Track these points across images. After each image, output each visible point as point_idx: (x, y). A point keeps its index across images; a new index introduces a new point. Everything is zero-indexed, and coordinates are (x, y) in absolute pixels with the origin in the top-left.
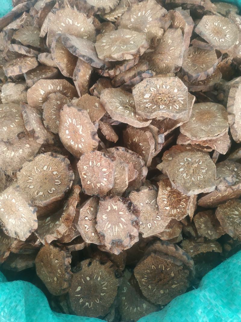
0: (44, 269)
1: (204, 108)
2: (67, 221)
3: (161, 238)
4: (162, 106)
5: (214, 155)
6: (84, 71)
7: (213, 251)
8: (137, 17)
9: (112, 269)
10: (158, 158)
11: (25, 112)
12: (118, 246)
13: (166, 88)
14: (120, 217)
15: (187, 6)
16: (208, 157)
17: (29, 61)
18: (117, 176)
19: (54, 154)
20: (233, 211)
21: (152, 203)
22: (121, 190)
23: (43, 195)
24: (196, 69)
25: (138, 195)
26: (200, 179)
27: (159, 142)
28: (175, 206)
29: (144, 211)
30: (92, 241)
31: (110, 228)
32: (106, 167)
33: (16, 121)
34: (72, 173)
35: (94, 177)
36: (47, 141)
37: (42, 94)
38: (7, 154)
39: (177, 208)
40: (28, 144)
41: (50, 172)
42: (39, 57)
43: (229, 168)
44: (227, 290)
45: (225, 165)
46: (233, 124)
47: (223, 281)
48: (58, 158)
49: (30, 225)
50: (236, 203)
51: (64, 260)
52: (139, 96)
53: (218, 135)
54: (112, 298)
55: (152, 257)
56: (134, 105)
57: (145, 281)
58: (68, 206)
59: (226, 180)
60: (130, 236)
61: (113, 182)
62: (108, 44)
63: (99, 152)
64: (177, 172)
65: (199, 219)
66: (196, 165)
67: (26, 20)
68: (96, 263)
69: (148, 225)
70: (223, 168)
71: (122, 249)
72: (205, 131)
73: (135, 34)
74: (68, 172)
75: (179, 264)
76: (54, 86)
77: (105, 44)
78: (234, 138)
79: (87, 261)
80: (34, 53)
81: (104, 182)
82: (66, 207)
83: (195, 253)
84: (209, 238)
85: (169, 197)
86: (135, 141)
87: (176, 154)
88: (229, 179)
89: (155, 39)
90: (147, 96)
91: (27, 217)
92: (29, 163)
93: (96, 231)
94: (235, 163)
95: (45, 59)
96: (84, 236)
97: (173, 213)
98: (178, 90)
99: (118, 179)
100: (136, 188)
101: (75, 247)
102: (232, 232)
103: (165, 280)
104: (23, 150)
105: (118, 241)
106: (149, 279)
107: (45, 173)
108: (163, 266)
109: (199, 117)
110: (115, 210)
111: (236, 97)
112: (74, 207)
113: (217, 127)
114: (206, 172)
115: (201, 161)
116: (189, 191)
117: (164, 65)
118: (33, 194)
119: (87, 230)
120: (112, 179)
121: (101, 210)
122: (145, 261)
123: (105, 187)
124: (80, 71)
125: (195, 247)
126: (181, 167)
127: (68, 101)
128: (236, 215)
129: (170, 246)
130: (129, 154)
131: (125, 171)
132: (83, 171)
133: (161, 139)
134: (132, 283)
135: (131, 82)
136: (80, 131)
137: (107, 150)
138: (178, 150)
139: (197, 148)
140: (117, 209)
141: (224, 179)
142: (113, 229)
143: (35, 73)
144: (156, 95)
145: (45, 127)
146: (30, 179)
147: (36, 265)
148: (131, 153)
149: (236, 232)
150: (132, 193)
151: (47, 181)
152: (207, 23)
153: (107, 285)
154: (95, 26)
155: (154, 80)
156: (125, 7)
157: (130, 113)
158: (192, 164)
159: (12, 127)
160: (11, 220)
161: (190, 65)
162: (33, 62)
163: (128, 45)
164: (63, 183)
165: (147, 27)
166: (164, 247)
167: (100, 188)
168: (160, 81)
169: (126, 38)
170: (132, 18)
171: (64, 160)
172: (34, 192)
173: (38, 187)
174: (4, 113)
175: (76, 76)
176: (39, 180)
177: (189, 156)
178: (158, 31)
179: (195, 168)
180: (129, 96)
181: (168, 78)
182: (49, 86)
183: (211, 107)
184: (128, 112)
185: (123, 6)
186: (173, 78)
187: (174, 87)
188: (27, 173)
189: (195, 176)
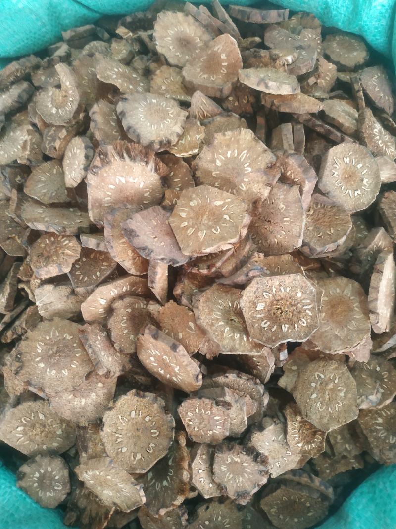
0: (152, 523)
1: (334, 291)
2: (183, 493)
4: (285, 327)
5: (351, 361)
6: (162, 269)
7: (353, 468)
8: (225, 158)
11: (90, 346)
12: (245, 497)
13: (285, 290)
14: (244, 467)
15: (298, 117)
16: (345, 368)
17: (68, 249)
18: (232, 416)
19: (140, 392)
21: (279, 439)
22: (238, 431)
23: (143, 459)
24: (320, 237)
25: (262, 435)
26: (338, 409)
27: (281, 360)
28: (308, 440)
30: (212, 494)
31: (233, 479)
32: (220, 416)
33: (77, 355)
34: (171, 417)
35: (203, 424)
37: (103, 303)
38: (76, 403)
39: (311, 443)
40: (99, 382)
41: (141, 419)
43: (370, 366)
46: (377, 323)
48: (146, 398)
49: (136, 500)
51: (180, 519)
52: (250, 308)
53: (357, 345)
55: (282, 490)
56: (240, 308)
57: (274, 511)
58: (174, 461)
59: (369, 399)
60: (259, 485)
61: (229, 429)
62: (191, 223)
63: (207, 400)
64: (308, 400)
66: (331, 385)
68: (214, 504)
69: (277, 463)
70: (362, 369)
72: (340, 339)
73: (228, 197)
74: (165, 417)
75: (316, 496)
76: (119, 288)
77: (186, 224)
78: (376, 332)
81: (218, 430)
82: (172, 461)
83: (333, 473)
85: (300, 430)
88: (373, 397)
89: (259, 203)
90: (260, 307)
91: (130, 492)
92: (109, 412)
93: (213, 481)
94: (376, 359)
97: (307, 449)
98: (303, 293)
99: (234, 420)
102: (378, 455)
103: (299, 509)
104: (95, 392)
105: (245, 492)
106: (280, 510)
107: (134, 422)
108: (297, 498)
109: (330, 312)
110: (236, 462)
111: (379, 288)
113: (355, 331)
114: (345, 396)
115: (337, 377)
117: (275, 240)
119: (204, 483)
121: (217, 462)
122: (274, 494)
123: (219, 434)
124: (156, 274)
125: (332, 465)
126: (312, 390)
127: (141, 304)
128: (379, 425)
130: (242, 380)
131: (243, 410)
132: (187, 418)
134: (257, 508)
136: (176, 370)
138: (303, 353)
141: (367, 397)
142: (236, 479)
144: (272, 303)
145: (117, 351)
146: (118, 438)
148: (245, 379)
150: (255, 435)
151: (139, 433)
152: (335, 165)
153: (230, 521)
154: (159, 174)
155: (266, 280)
156: (200, 125)
157: (241, 338)
158: (327, 384)
159: (74, 367)
160: (106, 492)
161: (311, 228)
162: (73, 248)
163: (223, 224)
164: (162, 434)
165: (244, 182)
166: (297, 479)
167: (213, 436)
168: (276, 281)
169: (215, 206)
170: (218, 159)
171: (155, 400)
172: (129, 457)
173: (132, 446)
174: (54, 344)
175: (153, 282)
176: (129, 435)
177: (320, 369)
178: (262, 190)
179: (331, 389)
180: (230, 292)
181: (287, 275)
182: (111, 292)
183: (344, 288)
184: (238, 335)
185: (196, 123)
186: (294, 275)
187: (296, 289)
188: (111, 428)
189: (332, 405)
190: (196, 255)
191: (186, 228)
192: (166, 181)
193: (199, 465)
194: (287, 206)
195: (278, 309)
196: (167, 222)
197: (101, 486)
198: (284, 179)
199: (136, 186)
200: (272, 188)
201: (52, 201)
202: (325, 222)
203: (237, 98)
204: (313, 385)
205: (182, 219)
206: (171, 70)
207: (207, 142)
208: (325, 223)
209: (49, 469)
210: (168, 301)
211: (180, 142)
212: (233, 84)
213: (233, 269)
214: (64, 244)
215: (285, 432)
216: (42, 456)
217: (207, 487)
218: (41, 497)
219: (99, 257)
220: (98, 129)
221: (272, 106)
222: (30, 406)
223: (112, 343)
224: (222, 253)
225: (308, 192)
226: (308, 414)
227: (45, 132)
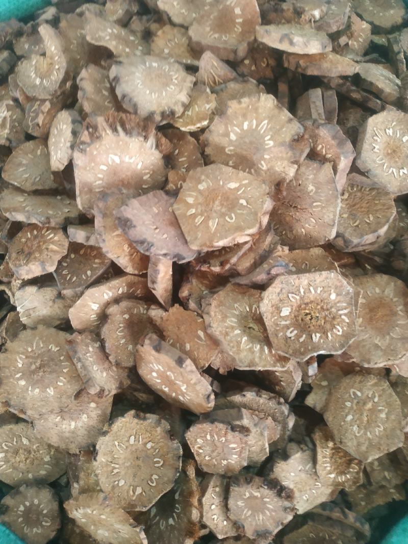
1: (373, 291)
4: (316, 336)
6: (164, 267)
8: (241, 130)
11: (79, 360)
12: (266, 538)
13: (315, 291)
14: (264, 503)
15: (329, 81)
16: (386, 384)
17: (53, 243)
19: (142, 414)
21: (307, 468)
23: (144, 493)
24: (357, 226)
25: (287, 465)
26: (379, 433)
27: (310, 375)
28: (342, 470)
30: (226, 533)
31: (251, 516)
32: (236, 443)
34: (177, 443)
35: (216, 452)
36: (121, 386)
37: (95, 308)
38: (64, 426)
39: (345, 474)
40: (92, 401)
41: (142, 446)
42: (69, 233)
48: (148, 421)
52: (272, 313)
55: (310, 526)
56: (260, 312)
61: (247, 458)
62: (199, 210)
63: (221, 425)
64: (343, 423)
66: (370, 405)
67: (10, 120)
69: (304, 497)
72: (382, 350)
73: (245, 178)
74: (170, 443)
75: (350, 534)
76: (113, 290)
77: (193, 211)
81: (234, 459)
83: (369, 506)
84: (388, 486)
85: (332, 458)
87: (332, 373)
89: (283, 185)
90: (286, 312)
91: (129, 534)
92: (104, 437)
93: (228, 519)
97: (340, 481)
98: (337, 295)
104: (87, 414)
105: (266, 532)
107: (134, 449)
108: (327, 535)
109: (369, 316)
110: (256, 497)
113: (400, 339)
114: (387, 418)
115: (377, 395)
117: (303, 230)
119: (217, 520)
120: (246, 455)
121: (233, 496)
123: (236, 464)
124: (158, 273)
125: (367, 496)
126: (347, 411)
129: (334, 512)
130: (263, 400)
131: (264, 437)
132: (197, 445)
133: (312, 370)
138: (335, 365)
142: (255, 516)
143: (68, 261)
144: (300, 306)
146: (115, 468)
148: (265, 398)
151: (140, 462)
152: (376, 138)
154: (161, 152)
155: (293, 279)
156: (210, 92)
157: (262, 350)
158: (365, 404)
159: (61, 384)
160: (100, 532)
161: (345, 216)
162: (59, 243)
163: (238, 211)
164: (167, 463)
165: (265, 160)
166: (326, 513)
167: (227, 466)
168: (304, 280)
169: (230, 189)
170: (232, 131)
171: (158, 423)
172: (128, 492)
173: (131, 478)
174: (38, 357)
175: (154, 282)
176: (128, 464)
177: (357, 385)
178: (287, 169)
179: (369, 410)
180: (247, 294)
181: (318, 273)
182: (105, 295)
183: (384, 287)
184: (258, 347)
185: (205, 90)
186: (326, 272)
187: (330, 289)
188: (106, 457)
189: (371, 429)
190: (205, 250)
191: (194, 216)
192: (169, 160)
193: (211, 498)
194: (317, 188)
195: (307, 314)
196: (170, 210)
197: (95, 525)
198: (313, 155)
199: (133, 166)
200: (299, 167)
201: (34, 188)
202: (362, 207)
203: (254, 61)
204: (348, 404)
205: (189, 206)
206: (176, 30)
207: (219, 112)
208: (363, 209)
209: (36, 502)
210: (173, 305)
211: (186, 113)
212: (249, 44)
213: (251, 265)
214: (49, 238)
215: (314, 461)
216: (27, 486)
217: (220, 526)
218: (27, 534)
219: (90, 253)
220: (87, 99)
221: (297, 68)
222: (11, 429)
223: (107, 356)
224: (238, 246)
225: (343, 170)
226: (343, 440)
227: (28, 107)
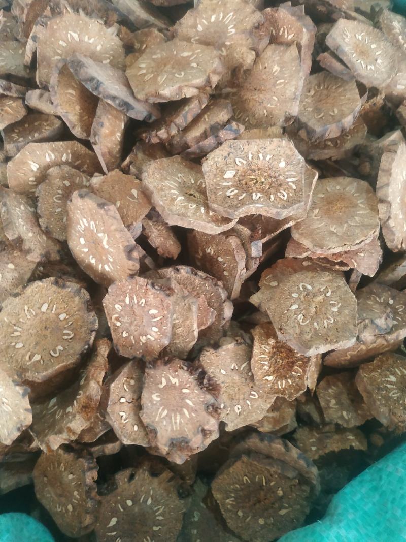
0: (49, 488)
1: (333, 188)
2: (85, 410)
3: (259, 429)
4: (257, 195)
5: (353, 277)
6: (111, 124)
7: (352, 447)
8: (208, 22)
9: (172, 483)
10: (253, 283)
11: (5, 205)
12: (181, 449)
13: (264, 158)
14: (183, 397)
16: (342, 282)
17: (9, 107)
18: (177, 321)
19: (60, 281)
20: (386, 376)
21: (242, 369)
22: (184, 347)
23: (42, 361)
24: (321, 118)
25: (216, 356)
26: (328, 325)
27: (253, 255)
28: (283, 374)
29: (228, 385)
30: (134, 440)
31: (167, 418)
32: (156, 308)
34: (94, 316)
35: (134, 324)
36: (47, 255)
37: (35, 169)
39: (286, 378)
40: (11, 263)
41: (54, 316)
42: (27, 97)
43: (380, 298)
44: (378, 524)
45: (372, 293)
46: (388, 220)
47: (370, 505)
48: (67, 289)
49: (19, 418)
50: (390, 361)
51: (84, 475)
52: (215, 175)
53: (360, 243)
54: (173, 533)
55: (243, 462)
56: (205, 187)
57: (231, 503)
58: (87, 380)
59: (375, 324)
60: (203, 431)
61: (169, 334)
63: (142, 279)
64: (286, 312)
65: (326, 389)
66: (320, 298)
67: (3, 25)
68: (143, 475)
69: (236, 408)
70: (369, 299)
71: (190, 453)
72: (337, 236)
74: (86, 316)
75: (291, 474)
76: (57, 154)
77: (144, 71)
78: (389, 245)
79: (127, 472)
80: (17, 91)
81: (154, 334)
82: (85, 380)
83: (320, 452)
84: (345, 426)
85: (272, 357)
86: (210, 253)
87: (283, 274)
88: (381, 322)
90: (229, 174)
91: (12, 403)
92: (14, 298)
93: (140, 423)
94: (389, 290)
95: (37, 101)
96: (120, 432)
97: (280, 387)
98: (287, 164)
99: (179, 328)
100: (212, 342)
101: (103, 450)
102: (386, 418)
103: (267, 501)
104: (3, 274)
105: (182, 441)
106: (239, 501)
107: (44, 318)
108: (264, 478)
109: (326, 208)
110: (174, 386)
111: (392, 171)
112: (98, 382)
113: (359, 226)
114: (340, 312)
115: (330, 290)
116: (309, 348)
117: (265, 111)
118: (22, 359)
119: (125, 420)
120: (168, 328)
121: (148, 385)
122: (231, 470)
123: (155, 342)
124: (102, 126)
125: (320, 440)
126: (293, 301)
127: (84, 179)
128: (391, 383)
129: (274, 443)
130: (199, 279)
131: (192, 313)
132: (114, 314)
133: (256, 250)
134: (209, 505)
135: (199, 148)
136: (105, 243)
137: (158, 272)
138: (288, 267)
139: (323, 265)
140: (177, 384)
141: (372, 322)
142: (171, 419)
143: (21, 129)
144: (246, 171)
145: (42, 230)
146: (16, 331)
147: (35, 481)
148: (201, 277)
149: (393, 417)
150: (206, 353)
151: (48, 332)
153: (164, 511)
155: (242, 144)
157: (198, 209)
158: (314, 296)
161: (310, 109)
163: (188, 71)
164: (78, 337)
167: (146, 345)
168: (254, 145)
169: (182, 57)
170: (200, 24)
171: (78, 292)
172: (23, 356)
173: (32, 345)
175: (96, 135)
176: (33, 331)
177: (308, 280)
178: (245, 55)
179: (319, 303)
181: (268, 140)
182: (47, 155)
183: (347, 186)
184: (195, 206)
186: (278, 139)
187: (280, 157)
188: (10, 318)
189: (319, 320)
195: (252, 180)
198: (274, 40)
202: (327, 103)
204: (295, 295)
205: (141, 69)
213: (202, 135)
214: (7, 103)
219: (44, 124)
223: (36, 216)
